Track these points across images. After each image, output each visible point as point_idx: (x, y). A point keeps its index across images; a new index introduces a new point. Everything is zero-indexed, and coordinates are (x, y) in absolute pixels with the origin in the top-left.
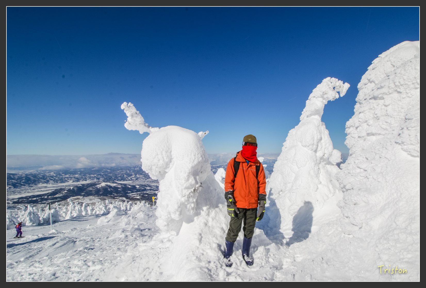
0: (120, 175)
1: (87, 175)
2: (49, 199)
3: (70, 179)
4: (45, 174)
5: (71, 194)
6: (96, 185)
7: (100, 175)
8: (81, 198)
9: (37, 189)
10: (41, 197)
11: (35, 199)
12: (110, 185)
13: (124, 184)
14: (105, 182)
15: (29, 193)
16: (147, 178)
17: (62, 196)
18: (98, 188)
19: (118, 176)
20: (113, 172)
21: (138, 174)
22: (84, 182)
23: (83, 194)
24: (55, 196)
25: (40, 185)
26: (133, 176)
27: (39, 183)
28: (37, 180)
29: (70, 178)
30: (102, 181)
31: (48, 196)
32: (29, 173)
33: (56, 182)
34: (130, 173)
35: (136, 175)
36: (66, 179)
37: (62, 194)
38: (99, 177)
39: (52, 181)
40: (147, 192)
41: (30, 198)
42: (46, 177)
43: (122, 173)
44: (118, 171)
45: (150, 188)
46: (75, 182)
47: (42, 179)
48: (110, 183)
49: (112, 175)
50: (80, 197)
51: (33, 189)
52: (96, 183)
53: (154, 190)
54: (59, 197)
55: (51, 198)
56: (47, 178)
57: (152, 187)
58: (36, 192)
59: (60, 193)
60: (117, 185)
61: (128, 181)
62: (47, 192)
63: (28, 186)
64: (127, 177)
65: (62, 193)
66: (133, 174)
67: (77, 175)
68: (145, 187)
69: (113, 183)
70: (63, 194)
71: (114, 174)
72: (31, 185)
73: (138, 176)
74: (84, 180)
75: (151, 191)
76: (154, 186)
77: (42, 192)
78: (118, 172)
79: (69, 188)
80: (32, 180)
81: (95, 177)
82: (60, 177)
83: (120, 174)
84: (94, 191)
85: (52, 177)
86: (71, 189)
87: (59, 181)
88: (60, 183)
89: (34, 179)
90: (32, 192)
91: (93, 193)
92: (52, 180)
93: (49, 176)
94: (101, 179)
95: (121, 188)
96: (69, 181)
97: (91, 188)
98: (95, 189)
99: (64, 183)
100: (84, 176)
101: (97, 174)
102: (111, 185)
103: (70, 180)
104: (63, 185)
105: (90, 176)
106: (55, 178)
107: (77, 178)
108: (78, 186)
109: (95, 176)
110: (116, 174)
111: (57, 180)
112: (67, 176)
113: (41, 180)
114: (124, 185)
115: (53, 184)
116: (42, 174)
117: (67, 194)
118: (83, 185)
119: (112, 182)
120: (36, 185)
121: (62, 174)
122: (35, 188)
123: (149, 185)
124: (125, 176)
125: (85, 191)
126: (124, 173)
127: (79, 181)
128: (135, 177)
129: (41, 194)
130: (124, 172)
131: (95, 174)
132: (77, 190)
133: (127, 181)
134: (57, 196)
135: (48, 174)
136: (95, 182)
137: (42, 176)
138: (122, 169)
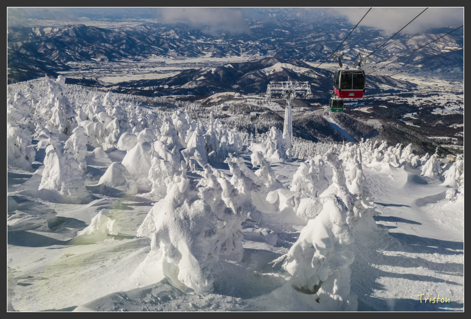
0: (313, 45)
1: (240, 41)
2: (173, 92)
3: (206, 48)
4: (160, 33)
5: (212, 86)
6: (263, 67)
7: (268, 42)
8: (235, 97)
9: (149, 67)
10: (157, 87)
11: (147, 88)
12: (292, 70)
13: (324, 70)
14: (282, 62)
15: (135, 74)
16: (382, 58)
17: (195, 88)
18: (266, 76)
19: (309, 48)
20: (296, 37)
21: (357, 46)
22: (235, 59)
23: (236, 86)
24: (182, 87)
25: (154, 59)
26: (345, 51)
27: (150, 53)
28: (146, 46)
29: (207, 46)
30: (276, 60)
31: (170, 85)
32: (131, 30)
33: (181, 53)
34: (338, 41)
35: (352, 47)
36: (199, 48)
37: (196, 84)
38: (266, 48)
39: (173, 50)
40: (384, 99)
41: (138, 86)
42: (161, 40)
43: (317, 40)
44: (309, 34)
45: (391, 87)
46: (218, 57)
47: (156, 46)
48: (294, 64)
49: (293, 44)
50: (234, 93)
51: (142, 67)
52: (263, 61)
53: (401, 93)
54: (190, 90)
55: (175, 90)
56: (163, 43)
57: (395, 85)
58: (147, 73)
59: (191, 80)
60: (308, 72)
61: (333, 62)
62: (166, 76)
63: (131, 58)
64: (329, 53)
65: (196, 82)
66: (345, 45)
67: (220, 40)
68: (377, 84)
69: (300, 65)
70: (198, 83)
71: (298, 43)
72: (136, 57)
73: (357, 50)
74: (234, 52)
75: (392, 95)
76: (400, 82)
77: (158, 74)
78: (310, 36)
79: (209, 70)
80: (139, 46)
81: (257, 46)
82: (188, 43)
83: (313, 43)
84: (258, 81)
85: (173, 41)
86: (213, 72)
87: (186, 53)
88: (188, 56)
89: (141, 43)
90: (139, 74)
91: (257, 87)
92: (172, 48)
93: (167, 39)
94: (271, 54)
95: (318, 79)
96: (204, 54)
97: (253, 74)
98: (260, 77)
99: (196, 57)
100: (235, 44)
101: (262, 39)
102: (296, 71)
103: (208, 51)
104: (195, 63)
105: (246, 43)
106: (178, 44)
107: (220, 48)
108: (225, 66)
109: (258, 43)
110: (305, 41)
111: (182, 50)
112: (200, 41)
113: (153, 47)
114: (324, 74)
115: (175, 58)
116: (154, 32)
117: (205, 84)
118: (235, 65)
119: (297, 63)
120: (145, 57)
121: (191, 35)
122: (144, 64)
123: (388, 78)
124: (326, 48)
125: (240, 82)
126: (323, 41)
127: (225, 56)
128: (351, 54)
129: (157, 80)
130: (323, 38)
131: (257, 40)
132: (224, 76)
133: (329, 62)
134: (186, 86)
135: (165, 33)
136: (261, 61)
137: (155, 37)
138: (316, 29)
